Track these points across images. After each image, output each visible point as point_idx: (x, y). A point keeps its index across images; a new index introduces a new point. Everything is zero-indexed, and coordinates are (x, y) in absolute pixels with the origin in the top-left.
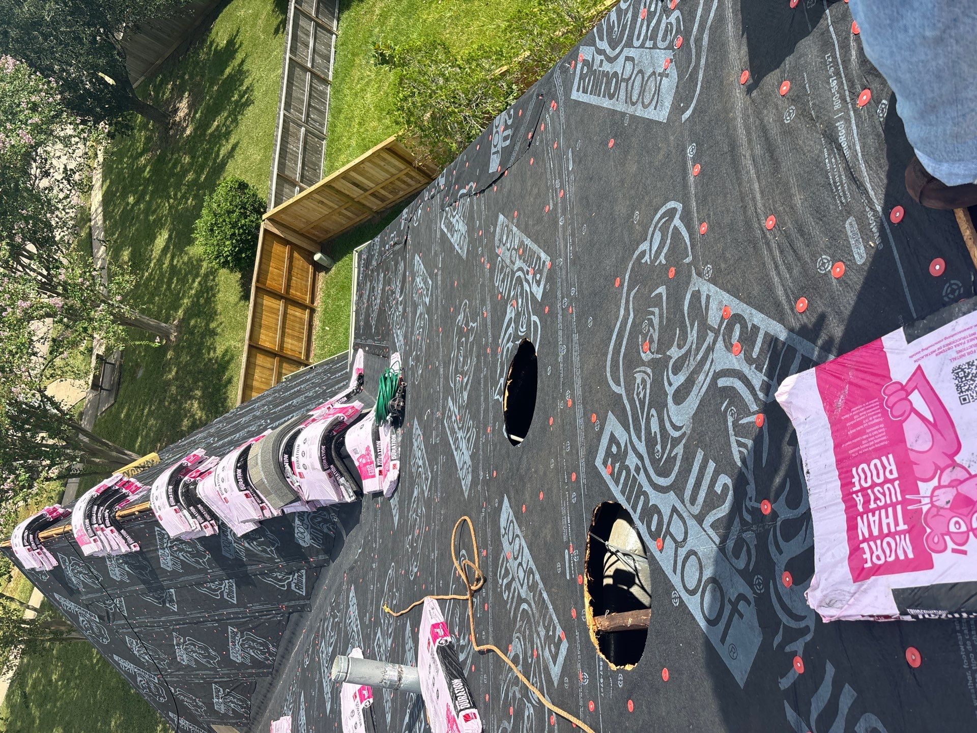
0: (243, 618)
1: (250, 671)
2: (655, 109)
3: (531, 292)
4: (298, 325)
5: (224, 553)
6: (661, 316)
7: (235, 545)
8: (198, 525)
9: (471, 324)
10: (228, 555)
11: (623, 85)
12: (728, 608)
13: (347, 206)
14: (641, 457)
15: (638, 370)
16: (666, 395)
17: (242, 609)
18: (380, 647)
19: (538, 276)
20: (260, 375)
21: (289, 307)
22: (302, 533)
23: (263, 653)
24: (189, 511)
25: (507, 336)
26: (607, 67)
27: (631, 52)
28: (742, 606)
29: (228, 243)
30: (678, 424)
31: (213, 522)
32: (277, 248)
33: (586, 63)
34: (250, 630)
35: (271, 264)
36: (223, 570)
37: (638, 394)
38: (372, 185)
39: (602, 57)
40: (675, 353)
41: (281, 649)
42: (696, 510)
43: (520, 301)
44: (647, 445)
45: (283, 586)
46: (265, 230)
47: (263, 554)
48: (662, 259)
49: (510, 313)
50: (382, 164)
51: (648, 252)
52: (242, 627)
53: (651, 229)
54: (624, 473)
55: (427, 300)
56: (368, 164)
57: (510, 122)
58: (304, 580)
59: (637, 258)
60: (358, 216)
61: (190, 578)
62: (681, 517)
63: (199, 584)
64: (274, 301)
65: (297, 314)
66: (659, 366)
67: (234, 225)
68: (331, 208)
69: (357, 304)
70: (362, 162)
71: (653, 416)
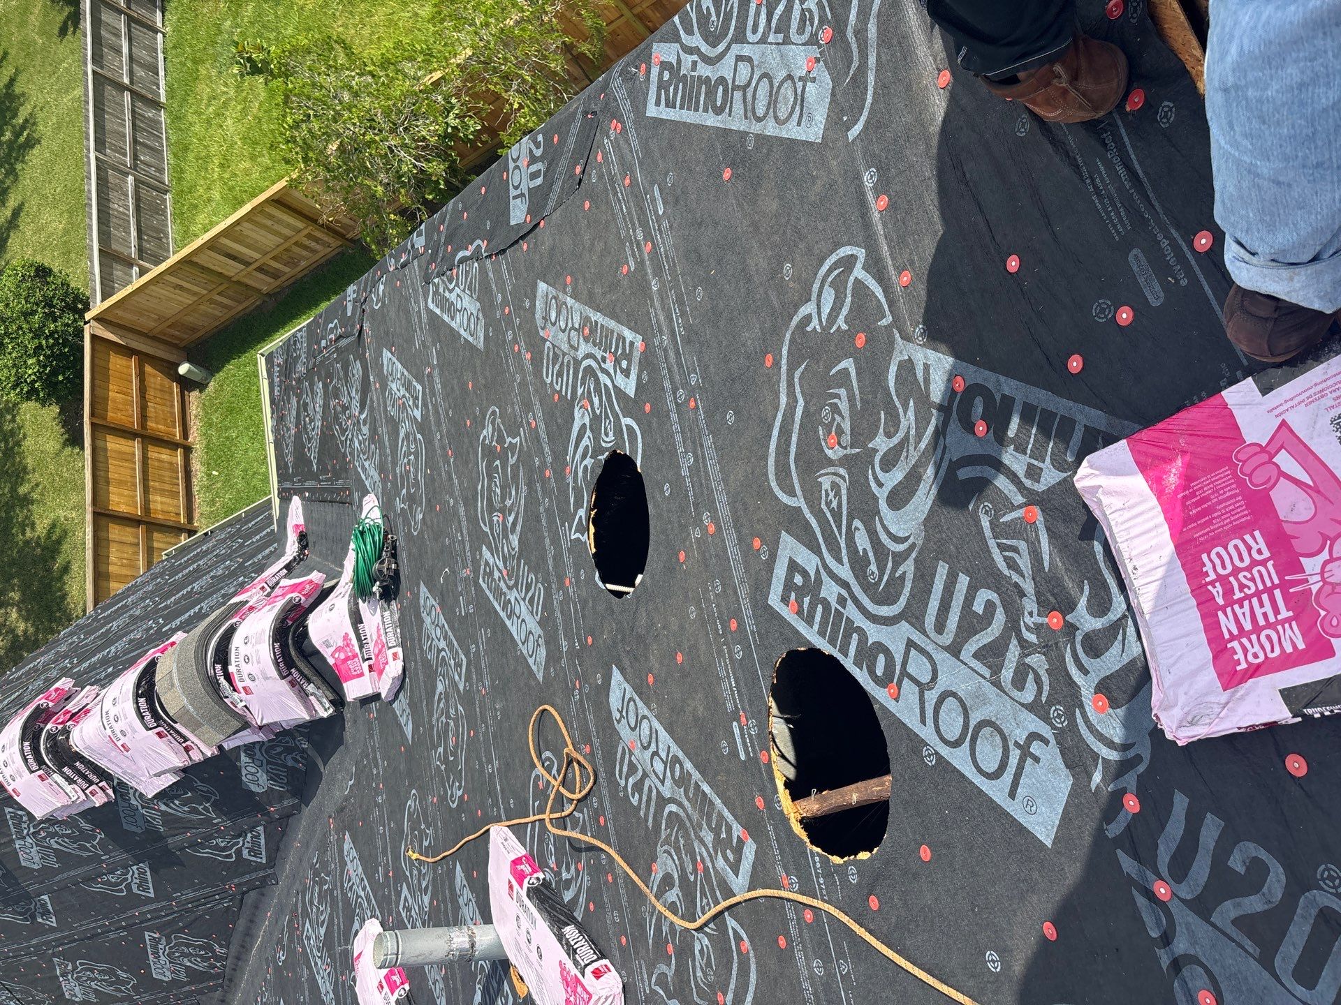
0: (167, 915)
1: (187, 989)
2: (799, 124)
3: (614, 386)
4: (168, 474)
5: (125, 827)
6: (851, 399)
7: (143, 811)
8: (80, 793)
9: (509, 440)
10: (133, 829)
11: (738, 95)
12: (1015, 755)
13: (221, 288)
14: (845, 585)
15: (823, 472)
16: (876, 499)
17: (164, 903)
18: (409, 910)
19: (624, 364)
20: (119, 554)
21: (150, 448)
22: (253, 774)
23: (205, 959)
24: (63, 774)
25: (581, 450)
26: (704, 71)
27: (746, 50)
28: (1036, 748)
29: (30, 361)
30: (901, 534)
31: (103, 784)
32: (116, 362)
33: (665, 66)
34: (181, 930)
35: (111, 387)
36: (127, 851)
37: (828, 504)
38: (256, 255)
39: (695, 57)
40: (881, 444)
41: (234, 948)
42: (947, 638)
43: (596, 401)
44: (852, 568)
45: (230, 856)
46: (93, 337)
47: (193, 817)
48: (841, 322)
49: (581, 418)
50: (269, 223)
51: (815, 316)
52: (167, 930)
53: (816, 286)
54: (820, 608)
55: (418, 414)
56: (246, 225)
57: (538, 153)
58: (263, 841)
59: (797, 326)
60: (240, 303)
61: (72, 873)
62: (922, 651)
63: (89, 880)
64: (122, 441)
65: (164, 457)
66: (858, 465)
67: (37, 334)
68: (195, 294)
69: (276, 431)
70: (238, 223)
71: (857, 529)
